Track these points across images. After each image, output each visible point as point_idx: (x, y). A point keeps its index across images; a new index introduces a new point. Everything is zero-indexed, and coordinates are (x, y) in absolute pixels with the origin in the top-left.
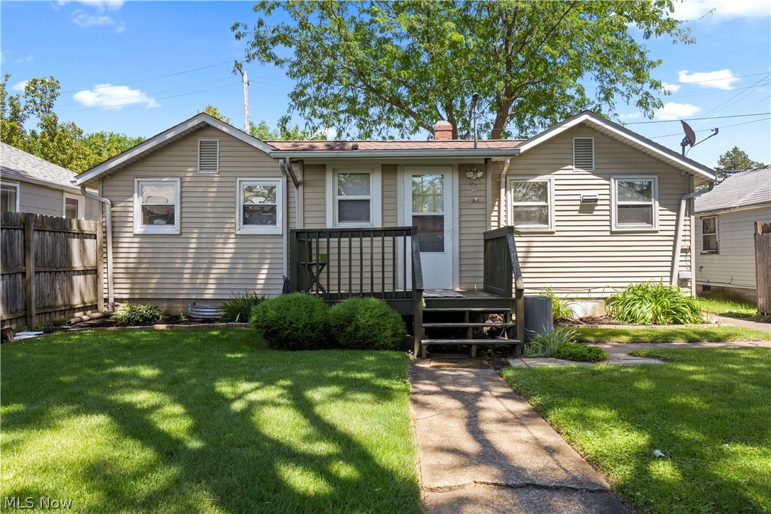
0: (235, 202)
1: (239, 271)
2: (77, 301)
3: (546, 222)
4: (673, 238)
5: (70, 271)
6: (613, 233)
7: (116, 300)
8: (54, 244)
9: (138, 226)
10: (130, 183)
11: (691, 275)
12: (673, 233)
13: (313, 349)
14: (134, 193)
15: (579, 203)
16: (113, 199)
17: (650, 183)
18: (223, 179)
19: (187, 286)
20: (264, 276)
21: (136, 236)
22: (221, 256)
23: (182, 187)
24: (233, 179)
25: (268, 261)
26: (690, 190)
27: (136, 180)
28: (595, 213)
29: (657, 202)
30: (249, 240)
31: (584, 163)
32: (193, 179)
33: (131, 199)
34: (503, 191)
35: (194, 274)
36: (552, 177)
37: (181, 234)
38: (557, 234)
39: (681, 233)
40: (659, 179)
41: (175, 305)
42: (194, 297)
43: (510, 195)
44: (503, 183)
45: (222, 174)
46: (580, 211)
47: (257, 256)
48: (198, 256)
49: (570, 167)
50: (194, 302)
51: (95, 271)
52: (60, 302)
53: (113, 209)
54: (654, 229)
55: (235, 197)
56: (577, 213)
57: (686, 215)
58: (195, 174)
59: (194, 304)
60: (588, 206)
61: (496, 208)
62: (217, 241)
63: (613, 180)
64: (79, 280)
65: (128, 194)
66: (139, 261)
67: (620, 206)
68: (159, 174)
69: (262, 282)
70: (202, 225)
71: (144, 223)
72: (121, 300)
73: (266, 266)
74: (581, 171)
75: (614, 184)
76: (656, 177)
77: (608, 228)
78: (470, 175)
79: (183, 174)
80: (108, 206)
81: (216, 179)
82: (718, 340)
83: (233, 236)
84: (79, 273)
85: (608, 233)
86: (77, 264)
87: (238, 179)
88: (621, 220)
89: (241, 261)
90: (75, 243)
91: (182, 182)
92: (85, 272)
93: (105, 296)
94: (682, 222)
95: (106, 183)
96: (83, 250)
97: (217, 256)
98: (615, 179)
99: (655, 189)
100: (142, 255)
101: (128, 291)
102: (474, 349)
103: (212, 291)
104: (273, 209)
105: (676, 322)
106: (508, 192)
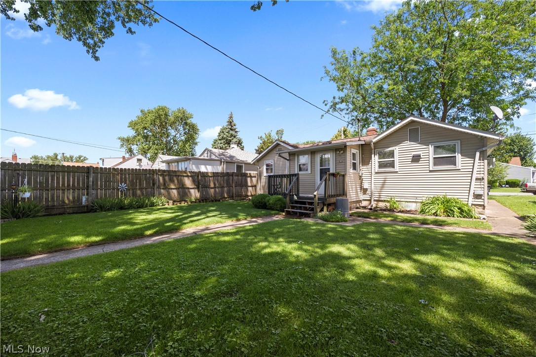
2: (249, 194)
3: (394, 167)
4: (471, 173)
5: (247, 186)
6: (431, 171)
8: (242, 179)
9: (265, 174)
11: (483, 192)
12: (471, 170)
13: (260, 208)
14: (264, 164)
15: (411, 158)
16: (260, 167)
17: (455, 145)
21: (264, 176)
26: (485, 146)
28: (420, 162)
29: (459, 155)
31: (413, 139)
32: (277, 160)
33: (264, 166)
34: (373, 155)
36: (397, 147)
38: (399, 172)
39: (475, 170)
40: (461, 142)
43: (377, 157)
44: (373, 152)
46: (412, 162)
49: (406, 142)
51: (255, 186)
52: (244, 194)
53: (260, 169)
54: (457, 168)
56: (410, 163)
57: (480, 160)
58: (277, 158)
60: (416, 159)
61: (370, 163)
63: (430, 146)
64: (250, 189)
67: (434, 158)
68: (269, 159)
74: (412, 143)
76: (459, 141)
77: (428, 169)
78: (338, 152)
84: (250, 186)
85: (428, 171)
86: (249, 184)
88: (435, 164)
90: (249, 179)
91: (274, 161)
92: (252, 186)
93: (258, 193)
94: (476, 164)
95: (259, 162)
96: (252, 181)
98: (432, 145)
99: (458, 147)
106: (376, 156)
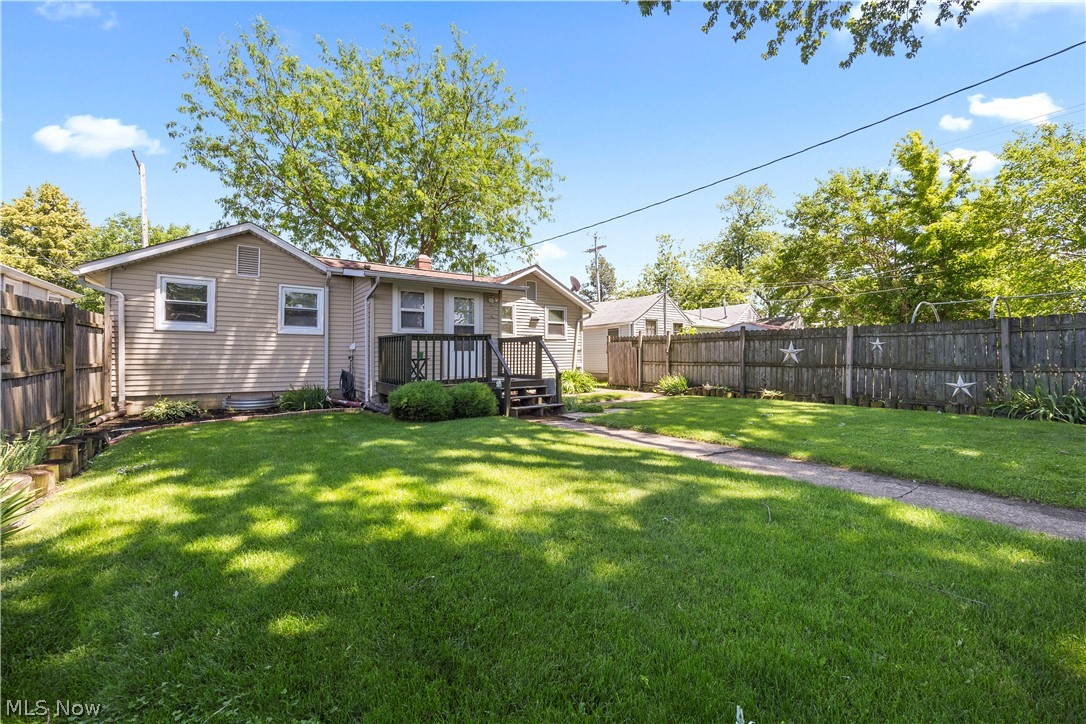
0: (277, 305)
1: (280, 366)
3: (511, 332)
4: (573, 344)
5: (87, 369)
7: (127, 398)
9: (161, 322)
10: (151, 278)
11: (581, 365)
12: (574, 341)
14: (155, 287)
15: (529, 321)
16: (127, 292)
17: (563, 311)
18: (263, 284)
19: (222, 381)
20: (306, 370)
21: (156, 331)
22: (261, 353)
23: (217, 287)
24: (276, 285)
25: (309, 357)
26: (581, 317)
27: (159, 276)
28: (537, 328)
29: (566, 323)
30: (291, 339)
31: (531, 297)
32: (230, 281)
33: (152, 294)
35: (231, 369)
36: (515, 304)
37: (216, 331)
39: (577, 341)
40: (567, 309)
41: (205, 400)
42: (231, 391)
45: (262, 279)
46: (529, 326)
47: (298, 353)
48: (235, 352)
49: (524, 298)
50: (229, 396)
53: (127, 303)
54: (565, 338)
55: (277, 301)
57: (579, 331)
58: (234, 276)
59: (229, 397)
60: (533, 323)
62: (257, 339)
63: (546, 308)
64: (94, 379)
65: (151, 289)
66: (162, 356)
67: (549, 324)
68: (188, 272)
69: (304, 375)
70: (241, 324)
71: (167, 319)
72: (136, 398)
73: (308, 362)
74: (530, 301)
75: (547, 310)
78: (491, 300)
79: (218, 275)
80: (121, 301)
81: (257, 283)
82: (618, 399)
83: (274, 335)
84: (94, 370)
86: (92, 361)
87: (280, 285)
88: (550, 333)
89: (283, 357)
90: (91, 335)
91: (217, 282)
93: (113, 395)
94: (578, 335)
95: (116, 275)
96: (95, 345)
97: (257, 353)
99: (565, 315)
100: (165, 352)
101: (147, 388)
102: (542, 410)
103: (251, 385)
104: (314, 314)
105: (585, 391)
